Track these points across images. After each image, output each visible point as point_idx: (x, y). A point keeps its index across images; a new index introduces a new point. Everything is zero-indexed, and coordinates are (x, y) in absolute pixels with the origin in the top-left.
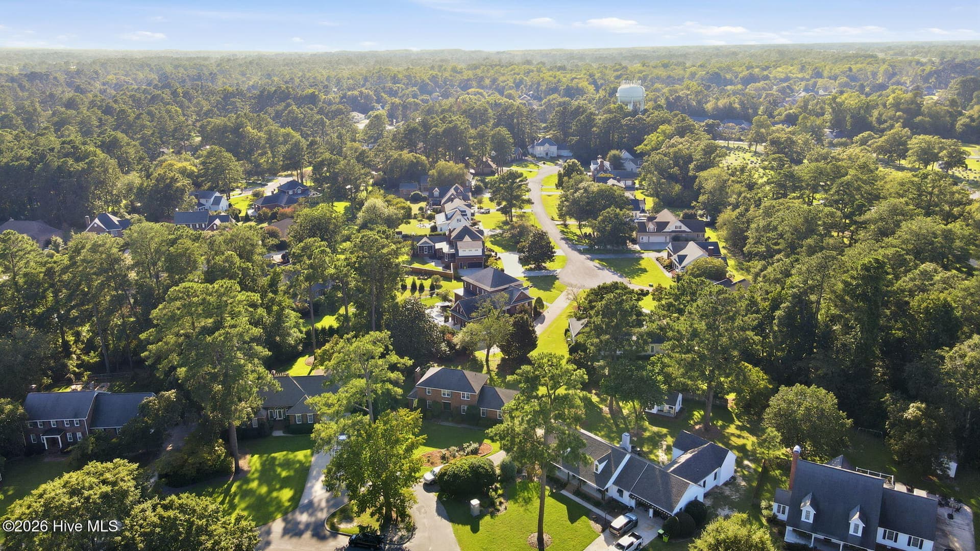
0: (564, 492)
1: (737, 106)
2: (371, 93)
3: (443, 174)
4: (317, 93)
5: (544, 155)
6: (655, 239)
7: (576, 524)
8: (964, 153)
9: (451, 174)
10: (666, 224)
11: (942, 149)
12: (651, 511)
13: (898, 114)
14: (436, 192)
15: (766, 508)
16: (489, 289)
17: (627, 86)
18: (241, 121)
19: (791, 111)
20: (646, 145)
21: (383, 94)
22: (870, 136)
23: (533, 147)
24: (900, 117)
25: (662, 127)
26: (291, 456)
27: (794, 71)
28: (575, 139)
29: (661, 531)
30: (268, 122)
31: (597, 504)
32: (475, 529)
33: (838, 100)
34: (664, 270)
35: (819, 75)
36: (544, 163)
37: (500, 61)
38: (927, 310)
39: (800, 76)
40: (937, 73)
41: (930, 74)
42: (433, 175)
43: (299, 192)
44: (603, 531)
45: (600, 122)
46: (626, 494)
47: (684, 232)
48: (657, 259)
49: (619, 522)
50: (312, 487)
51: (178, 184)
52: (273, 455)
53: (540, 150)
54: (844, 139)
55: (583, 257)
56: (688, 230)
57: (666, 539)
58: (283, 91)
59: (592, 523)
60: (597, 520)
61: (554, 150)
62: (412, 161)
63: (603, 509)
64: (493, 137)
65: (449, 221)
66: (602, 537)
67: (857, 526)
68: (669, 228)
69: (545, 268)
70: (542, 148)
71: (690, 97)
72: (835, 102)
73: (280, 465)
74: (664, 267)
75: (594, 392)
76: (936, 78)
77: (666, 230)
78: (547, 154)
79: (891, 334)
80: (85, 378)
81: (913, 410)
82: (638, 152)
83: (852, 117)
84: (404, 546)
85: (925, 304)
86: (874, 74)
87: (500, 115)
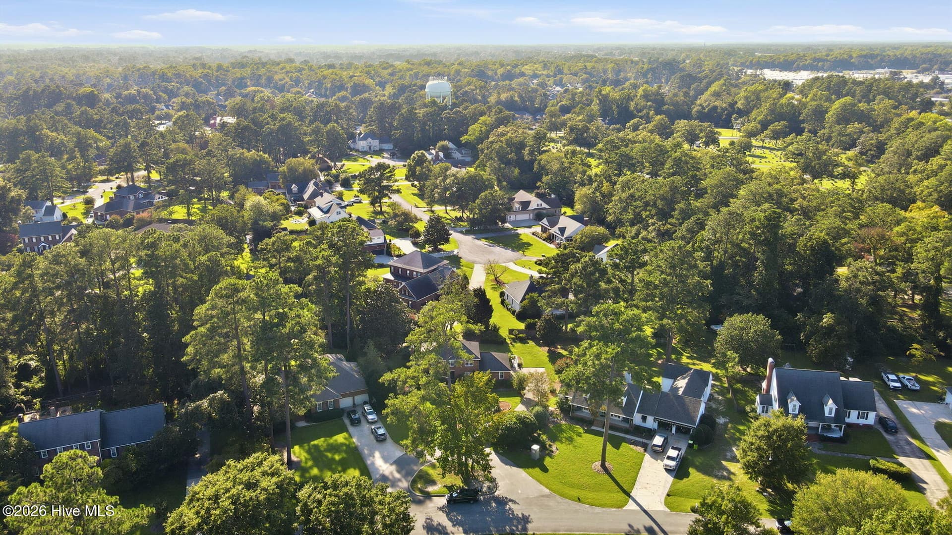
0: (593, 428)
1: (517, 99)
2: (151, 92)
3: (296, 171)
4: (96, 92)
5: (367, 149)
6: (520, 217)
7: (621, 449)
8: (717, 133)
9: (305, 171)
10: (529, 203)
11: (701, 131)
12: (674, 429)
13: (648, 104)
14: (294, 188)
15: (751, 412)
16: (422, 270)
17: (436, 82)
18: (35, 124)
19: (563, 103)
20: (470, 135)
21: (161, 93)
22: (639, 122)
23: (354, 142)
24: (650, 107)
25: (482, 119)
26: (331, 441)
27: (539, 69)
28: (400, 132)
29: (691, 442)
30: (66, 124)
31: (627, 432)
32: (545, 470)
33: (603, 92)
34: (545, 242)
35: (560, 72)
36: (372, 157)
37: (260, 59)
38: (812, 248)
39: (545, 72)
40: (652, 70)
41: (647, 71)
42: (284, 172)
43: (141, 196)
44: (645, 451)
45: (421, 115)
46: (650, 419)
47: (545, 208)
48: (533, 234)
49: (658, 440)
50: (373, 464)
51: (13, 194)
52: (312, 443)
53: (362, 145)
54: (618, 126)
55: (469, 238)
56: (547, 207)
57: (696, 447)
58: (54, 91)
59: (632, 446)
60: (636, 443)
61: (375, 143)
62: (256, 159)
63: (634, 435)
64: (327, 132)
65: (328, 215)
66: (647, 456)
67: (831, 410)
68: (533, 206)
69: (441, 250)
70: (364, 142)
71: (475, 92)
72: (601, 95)
73: (327, 450)
74: (544, 240)
75: (559, 347)
76: (652, 75)
77: (530, 208)
78: (370, 148)
79: (785, 269)
80: (38, 406)
81: (827, 319)
82: (464, 142)
83: (618, 107)
84: (496, 494)
85: (810, 243)
86: (605, 72)
87: (316, 112)
